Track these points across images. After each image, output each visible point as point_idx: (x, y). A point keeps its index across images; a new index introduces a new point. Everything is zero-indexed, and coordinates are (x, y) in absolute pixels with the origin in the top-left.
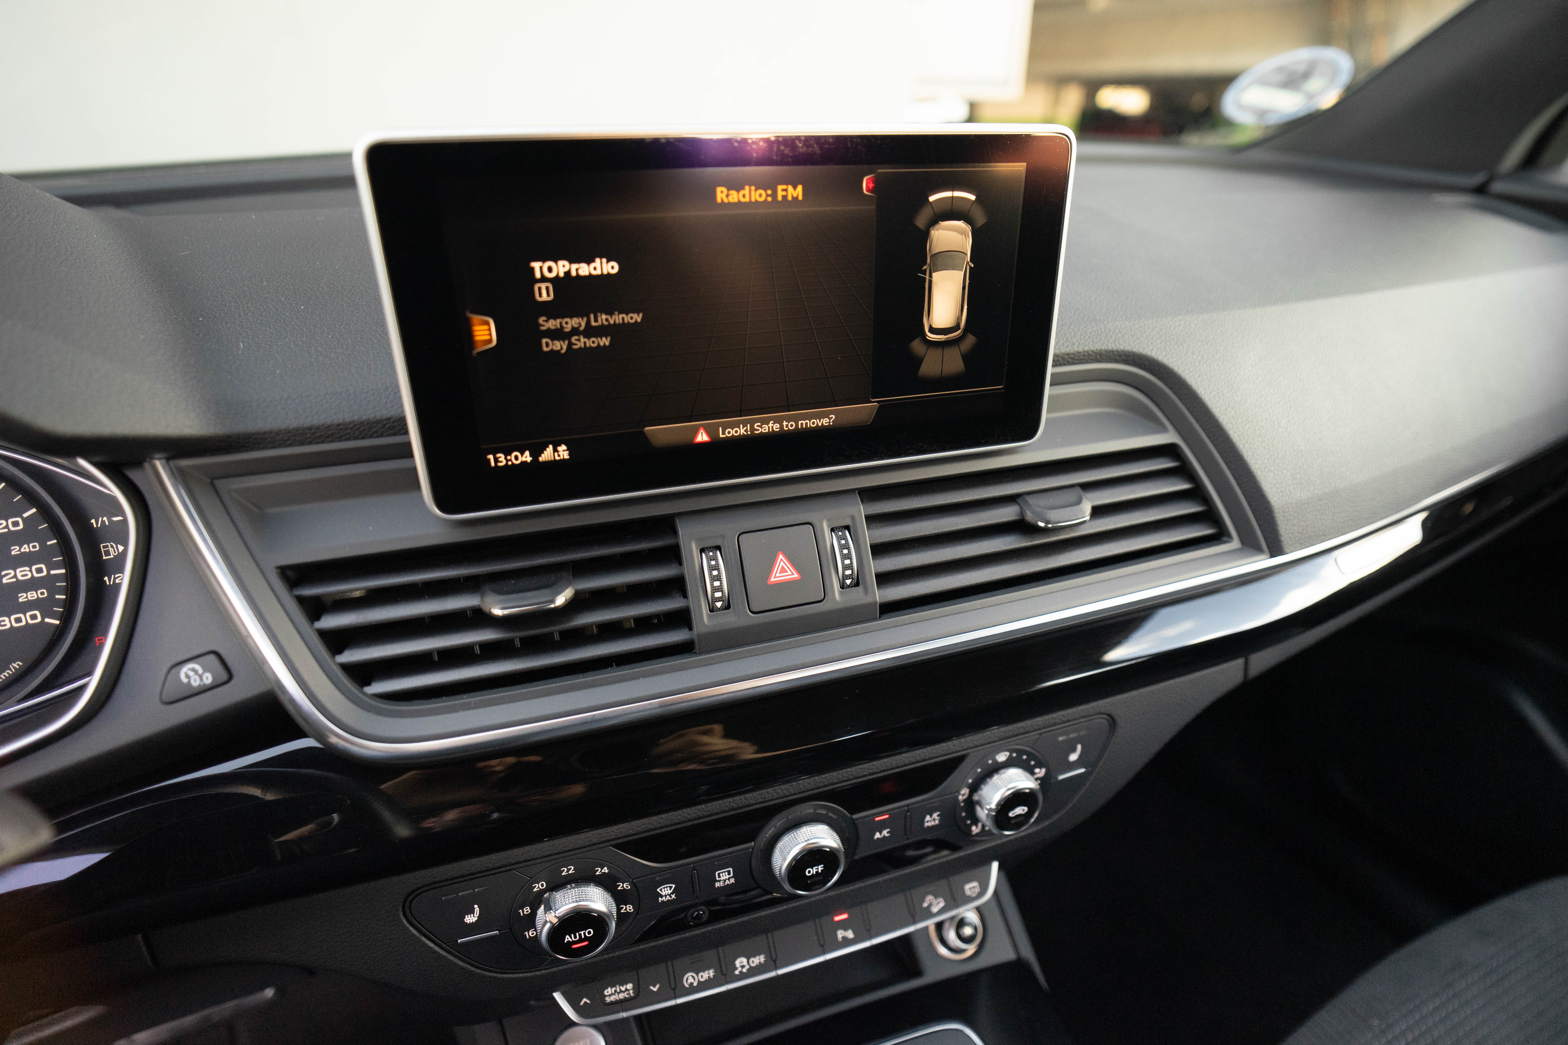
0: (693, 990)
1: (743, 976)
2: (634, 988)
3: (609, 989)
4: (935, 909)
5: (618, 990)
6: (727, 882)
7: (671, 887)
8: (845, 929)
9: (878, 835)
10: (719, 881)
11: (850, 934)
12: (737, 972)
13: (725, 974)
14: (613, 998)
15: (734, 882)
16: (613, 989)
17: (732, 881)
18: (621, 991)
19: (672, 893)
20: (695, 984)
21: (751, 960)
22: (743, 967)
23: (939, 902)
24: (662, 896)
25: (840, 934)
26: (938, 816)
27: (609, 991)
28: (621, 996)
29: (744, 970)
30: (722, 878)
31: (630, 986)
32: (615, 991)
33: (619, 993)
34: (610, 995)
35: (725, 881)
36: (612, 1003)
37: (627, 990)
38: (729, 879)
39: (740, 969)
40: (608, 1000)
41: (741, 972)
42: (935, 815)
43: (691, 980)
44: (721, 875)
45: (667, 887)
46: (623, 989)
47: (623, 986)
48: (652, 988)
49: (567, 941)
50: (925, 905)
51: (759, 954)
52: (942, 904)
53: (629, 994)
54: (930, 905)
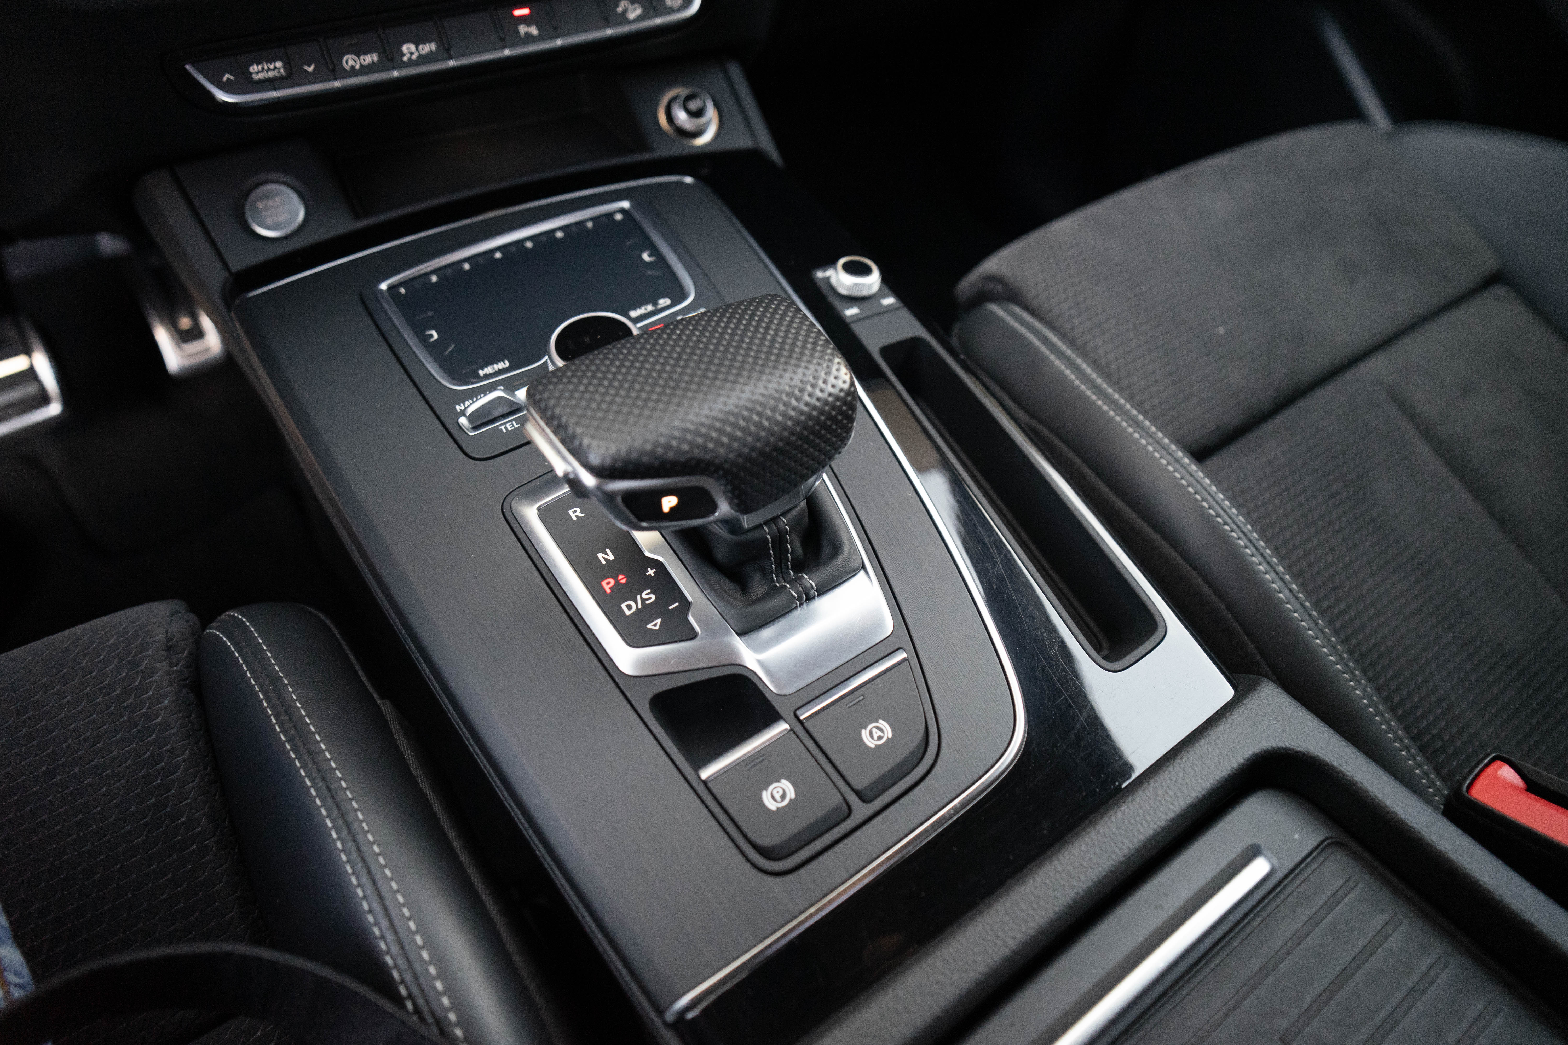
0: (353, 72)
1: (411, 63)
2: (284, 67)
3: (255, 66)
4: (632, 16)
5: (266, 67)
8: (529, 25)
11: (534, 31)
12: (405, 59)
13: (391, 58)
14: (261, 76)
16: (260, 67)
18: (269, 69)
20: (357, 67)
21: (421, 47)
22: (412, 54)
23: (636, 9)
25: (523, 29)
27: (254, 68)
28: (271, 74)
29: (414, 57)
31: (279, 64)
32: (263, 69)
33: (267, 72)
34: (257, 73)
36: (260, 82)
37: (275, 68)
39: (408, 56)
40: (256, 77)
41: (410, 59)
43: (351, 63)
46: (272, 66)
47: (271, 64)
48: (306, 68)
50: (620, 9)
51: (430, 41)
52: (639, 11)
53: (279, 72)
54: (625, 11)
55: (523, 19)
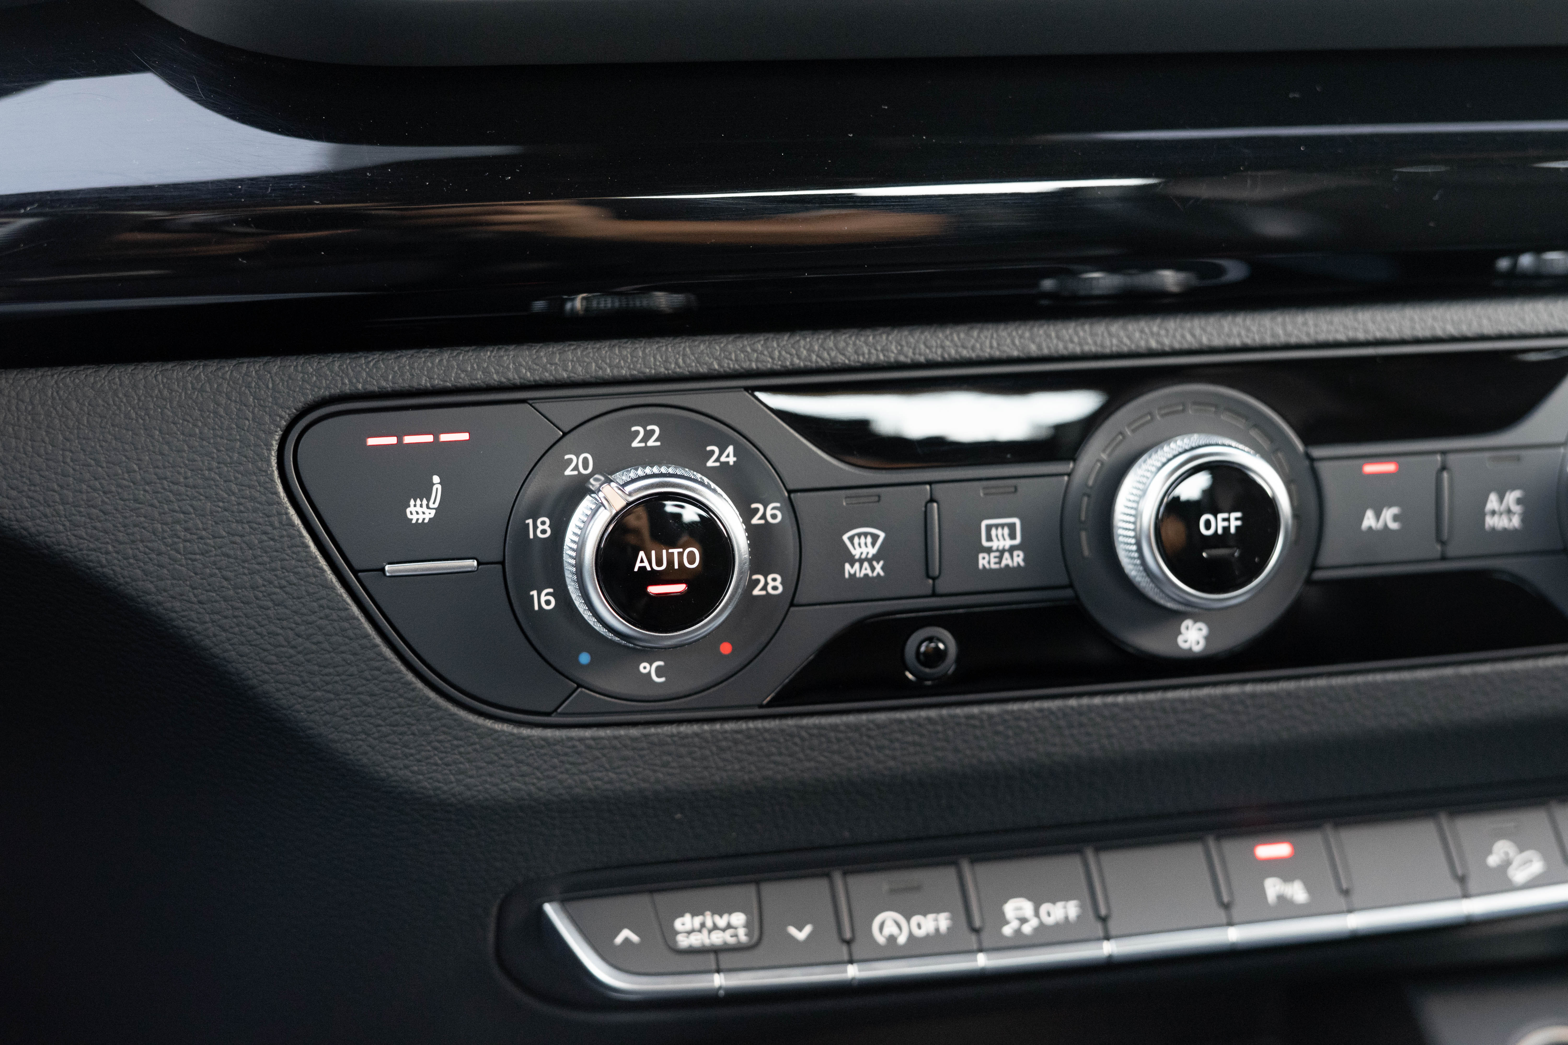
1: (1020, 943)
2: (748, 925)
3: (687, 917)
4: (1519, 875)
5: (709, 924)
6: (1006, 560)
7: (875, 538)
8: (1287, 878)
9: (1369, 520)
10: (989, 550)
11: (1298, 892)
12: (1007, 931)
13: (978, 927)
14: (695, 940)
15: (1022, 564)
16: (698, 920)
17: (1019, 558)
18: (715, 927)
19: (877, 557)
20: (902, 939)
21: (1045, 908)
22: (1023, 921)
23: (1529, 861)
24: (852, 561)
25: (1273, 887)
26: (1519, 501)
27: (684, 922)
28: (717, 939)
29: (1027, 929)
30: (995, 544)
31: (738, 919)
32: (703, 925)
33: (710, 931)
34: (689, 933)
35: (1002, 552)
36: (692, 951)
37: (729, 926)
38: (1012, 549)
39: (1015, 924)
40: (683, 942)
41: (1018, 932)
42: (1512, 497)
43: (890, 929)
44: (993, 532)
45: (866, 534)
46: (722, 922)
47: (721, 916)
48: (792, 930)
49: (640, 568)
50: (1493, 860)
51: (1067, 899)
52: (1536, 866)
53: (736, 936)
54: (1506, 864)
55: (1275, 867)
